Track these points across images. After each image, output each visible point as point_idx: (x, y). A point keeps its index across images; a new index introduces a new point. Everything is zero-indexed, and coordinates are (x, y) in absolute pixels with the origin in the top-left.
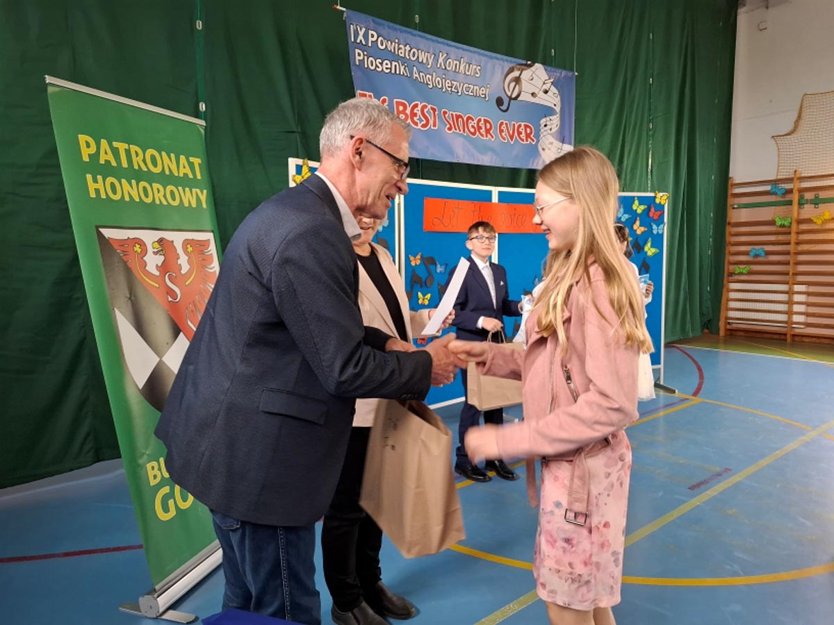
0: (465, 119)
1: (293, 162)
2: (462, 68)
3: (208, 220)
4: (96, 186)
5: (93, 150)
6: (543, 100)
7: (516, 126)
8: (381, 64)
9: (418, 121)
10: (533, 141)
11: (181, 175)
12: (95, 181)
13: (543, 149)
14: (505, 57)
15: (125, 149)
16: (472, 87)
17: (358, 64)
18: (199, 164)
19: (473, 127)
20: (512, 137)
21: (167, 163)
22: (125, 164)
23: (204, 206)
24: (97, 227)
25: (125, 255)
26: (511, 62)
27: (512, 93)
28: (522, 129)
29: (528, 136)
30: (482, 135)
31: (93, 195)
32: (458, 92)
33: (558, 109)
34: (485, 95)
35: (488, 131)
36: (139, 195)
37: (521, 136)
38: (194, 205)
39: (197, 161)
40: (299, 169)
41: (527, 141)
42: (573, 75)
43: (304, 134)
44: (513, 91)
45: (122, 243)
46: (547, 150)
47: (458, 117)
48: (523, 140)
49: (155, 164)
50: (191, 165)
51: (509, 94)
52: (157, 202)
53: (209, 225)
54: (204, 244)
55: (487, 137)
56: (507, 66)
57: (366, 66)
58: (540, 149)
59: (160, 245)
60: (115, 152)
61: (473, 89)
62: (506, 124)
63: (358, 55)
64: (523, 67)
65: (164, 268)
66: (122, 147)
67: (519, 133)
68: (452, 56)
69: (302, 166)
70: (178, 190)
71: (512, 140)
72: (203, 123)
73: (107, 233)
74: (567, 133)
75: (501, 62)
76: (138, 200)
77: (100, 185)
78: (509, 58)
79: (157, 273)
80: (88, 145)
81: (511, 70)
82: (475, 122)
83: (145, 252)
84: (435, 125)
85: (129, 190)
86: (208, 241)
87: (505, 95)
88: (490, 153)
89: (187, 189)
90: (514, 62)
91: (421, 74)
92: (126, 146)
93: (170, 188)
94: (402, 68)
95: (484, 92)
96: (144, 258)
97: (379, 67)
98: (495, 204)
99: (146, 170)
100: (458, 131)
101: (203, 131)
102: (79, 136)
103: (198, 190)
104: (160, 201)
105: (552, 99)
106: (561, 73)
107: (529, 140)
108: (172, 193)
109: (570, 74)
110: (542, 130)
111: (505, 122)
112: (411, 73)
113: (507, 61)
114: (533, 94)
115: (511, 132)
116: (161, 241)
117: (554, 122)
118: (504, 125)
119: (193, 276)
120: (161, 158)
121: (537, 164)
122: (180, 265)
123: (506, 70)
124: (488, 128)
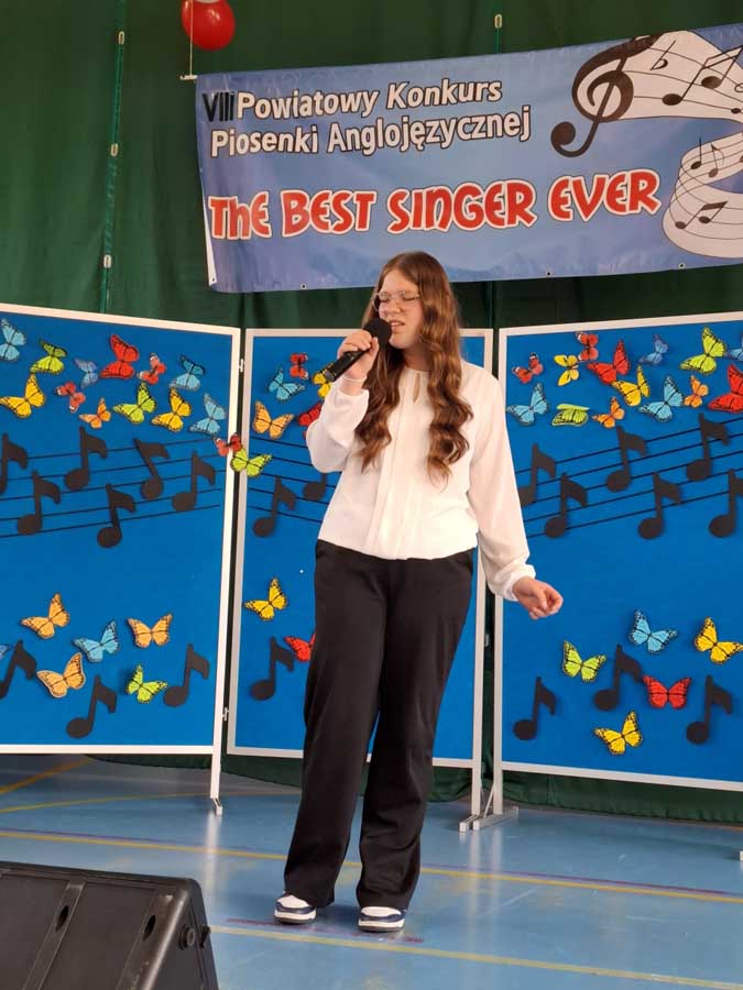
0: (453, 197)
7: (607, 183)
8: (260, 140)
9: (329, 221)
10: (651, 204)
13: (681, 224)
17: (215, 155)
19: (473, 208)
28: (622, 188)
29: (637, 196)
30: (500, 222)
35: (515, 210)
37: (619, 200)
41: (633, 206)
47: (432, 197)
48: (621, 209)
55: (511, 222)
57: (232, 153)
62: (577, 185)
67: (613, 194)
71: (586, 216)
82: (484, 195)
97: (254, 146)
100: (424, 226)
107: (641, 204)
110: (685, 179)
111: (571, 180)
115: (589, 200)
118: (570, 187)
124: (519, 201)
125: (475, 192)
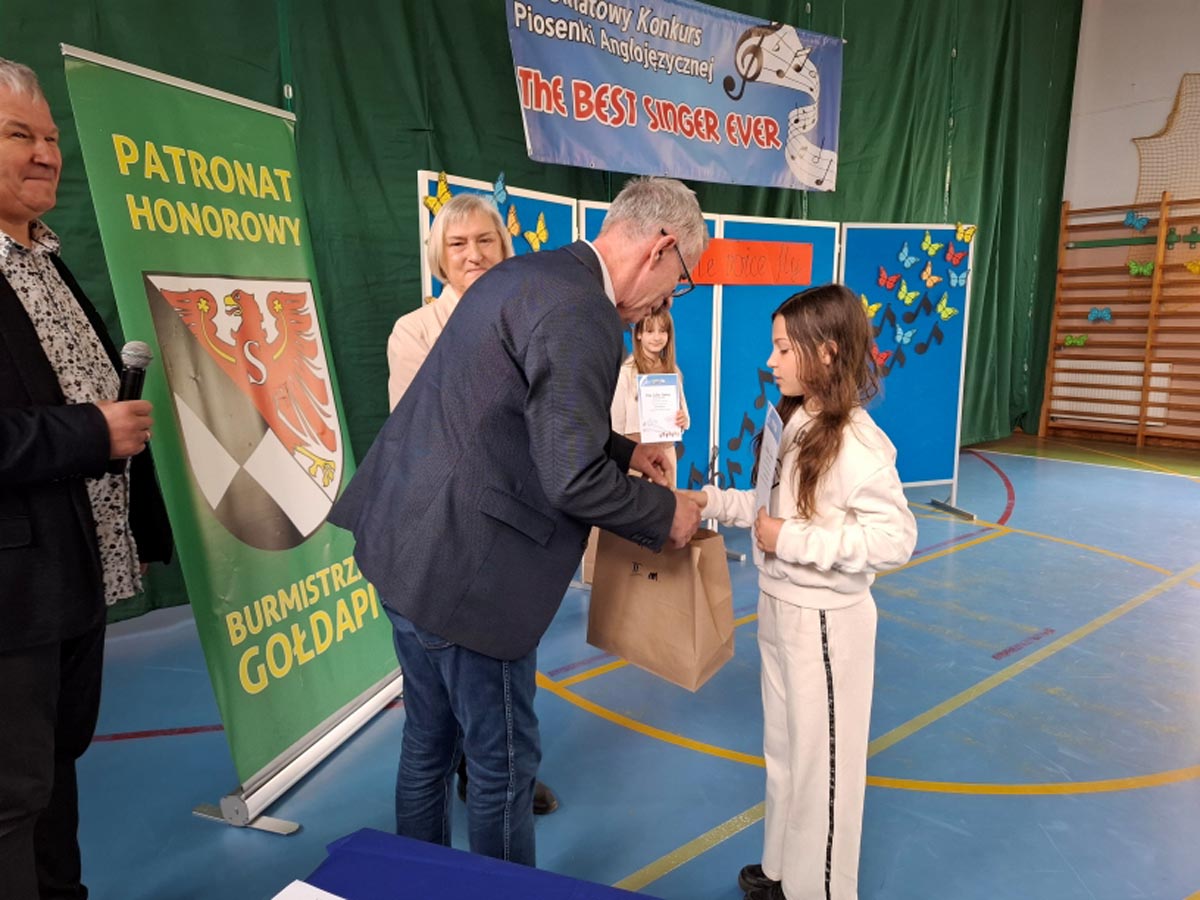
0: (677, 110)
1: (424, 177)
2: (673, 31)
3: (302, 263)
4: (141, 212)
5: (134, 158)
6: (793, 81)
7: (753, 122)
8: (553, 25)
9: (607, 114)
10: (778, 144)
11: (263, 196)
12: (139, 205)
13: (793, 157)
14: (738, 15)
15: (181, 157)
16: (688, 61)
17: (518, 25)
18: (288, 179)
19: (689, 122)
20: (746, 141)
21: (243, 178)
22: (181, 180)
23: (297, 242)
24: (145, 274)
25: (185, 315)
26: (747, 22)
27: (747, 73)
28: (761, 126)
29: (770, 137)
30: (702, 136)
31: (137, 226)
32: (668, 70)
33: (815, 95)
34: (707, 73)
35: (710, 129)
36: (203, 225)
37: (760, 137)
38: (282, 241)
39: (284, 175)
40: (433, 187)
41: (768, 144)
42: (838, 44)
43: (439, 135)
44: (749, 69)
45: (181, 297)
46: (798, 159)
47: (667, 107)
48: (762, 143)
49: (224, 179)
50: (277, 181)
51: (743, 72)
52: (230, 237)
53: (304, 272)
54: (298, 299)
55: (709, 138)
56: (741, 29)
57: (531, 29)
58: (788, 156)
59: (234, 298)
60: (167, 160)
61: (690, 64)
62: (738, 118)
63: (519, 13)
64: (764, 30)
65: (243, 334)
66: (176, 153)
67: (758, 133)
68: (660, 13)
69: (437, 183)
70: (258, 216)
71: (746, 143)
72: (292, 117)
73: (159, 282)
74: (828, 134)
75: (733, 23)
76: (201, 234)
77: (146, 211)
78: (744, 17)
79: (233, 342)
80: (127, 151)
81: (747, 35)
82: (693, 114)
83: (213, 311)
84: (632, 121)
85: (188, 219)
86: (304, 294)
87: (738, 75)
88: (713, 163)
89: (271, 217)
90: (751, 23)
91: (613, 41)
92: (181, 152)
93: (247, 215)
94: (584, 31)
95: (706, 70)
96: (214, 320)
97: (549, 31)
98: (719, 240)
99: (212, 188)
100: (666, 129)
101: (292, 129)
102: (114, 136)
103: (287, 219)
104: (234, 235)
105: (808, 81)
106: (822, 41)
107: (772, 143)
108: (250, 221)
109: (835, 42)
110: (792, 128)
111: (736, 115)
112: (598, 38)
113: (741, 21)
114: (779, 73)
115: (745, 132)
116: (236, 294)
117: (810, 115)
118: (735, 121)
119: (284, 345)
120: (234, 171)
121: (783, 180)
122: (265, 331)
123: (740, 35)
124: (712, 123)
125: (689, 112)
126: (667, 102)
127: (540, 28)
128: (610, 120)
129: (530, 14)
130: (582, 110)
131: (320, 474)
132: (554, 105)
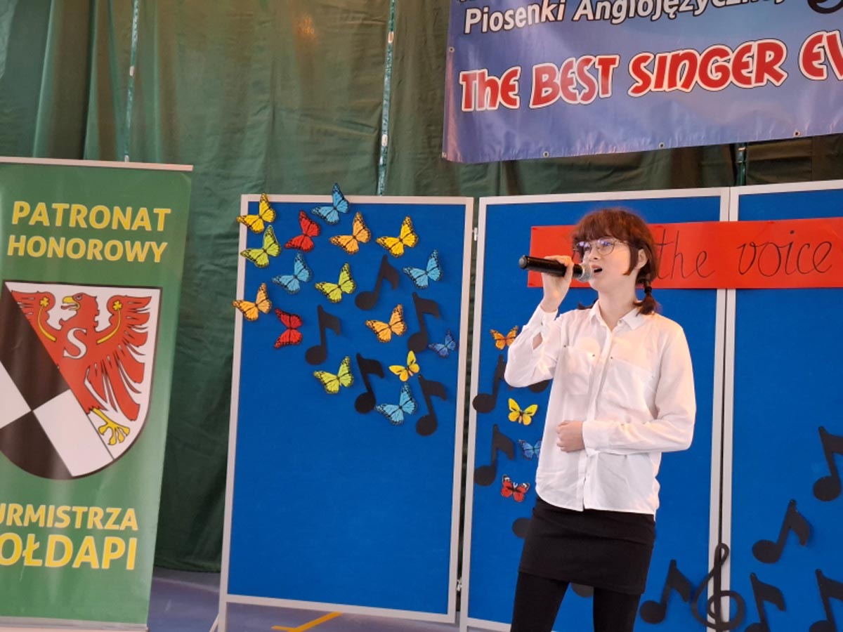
0: (700, 59)
8: (513, 16)
9: (577, 91)
11: (135, 228)
12: (17, 241)
19: (720, 69)
22: (59, 224)
23: (157, 260)
30: (747, 81)
32: (697, 10)
35: (764, 68)
38: (142, 259)
39: (164, 212)
40: (254, 207)
45: (27, 296)
47: (676, 60)
54: (142, 301)
55: (759, 81)
57: (485, 29)
59: (75, 298)
63: (472, 18)
66: (61, 207)
69: (259, 204)
76: (61, 256)
79: (58, 328)
80: (22, 210)
82: (732, 56)
83: (51, 306)
84: (605, 91)
86: (149, 298)
89: (137, 243)
91: (598, 5)
94: (548, 10)
103: (154, 243)
104: (94, 256)
111: (825, 35)
112: (574, 11)
116: (78, 296)
118: (824, 43)
119: (112, 334)
122: (97, 321)
124: (768, 59)
126: (681, 52)
127: (496, 24)
128: (579, 97)
129: (486, 16)
130: (544, 95)
131: (108, 434)
132: (500, 99)
